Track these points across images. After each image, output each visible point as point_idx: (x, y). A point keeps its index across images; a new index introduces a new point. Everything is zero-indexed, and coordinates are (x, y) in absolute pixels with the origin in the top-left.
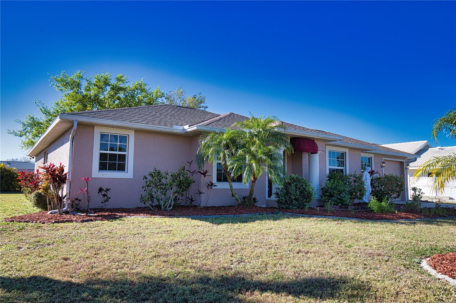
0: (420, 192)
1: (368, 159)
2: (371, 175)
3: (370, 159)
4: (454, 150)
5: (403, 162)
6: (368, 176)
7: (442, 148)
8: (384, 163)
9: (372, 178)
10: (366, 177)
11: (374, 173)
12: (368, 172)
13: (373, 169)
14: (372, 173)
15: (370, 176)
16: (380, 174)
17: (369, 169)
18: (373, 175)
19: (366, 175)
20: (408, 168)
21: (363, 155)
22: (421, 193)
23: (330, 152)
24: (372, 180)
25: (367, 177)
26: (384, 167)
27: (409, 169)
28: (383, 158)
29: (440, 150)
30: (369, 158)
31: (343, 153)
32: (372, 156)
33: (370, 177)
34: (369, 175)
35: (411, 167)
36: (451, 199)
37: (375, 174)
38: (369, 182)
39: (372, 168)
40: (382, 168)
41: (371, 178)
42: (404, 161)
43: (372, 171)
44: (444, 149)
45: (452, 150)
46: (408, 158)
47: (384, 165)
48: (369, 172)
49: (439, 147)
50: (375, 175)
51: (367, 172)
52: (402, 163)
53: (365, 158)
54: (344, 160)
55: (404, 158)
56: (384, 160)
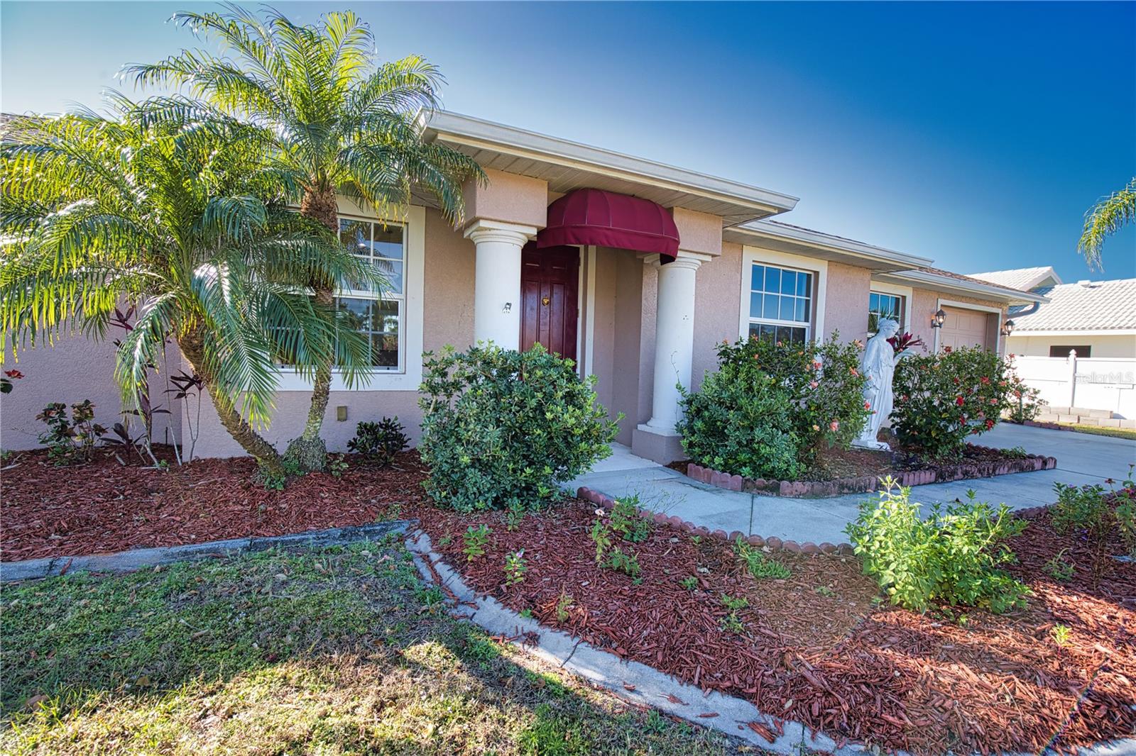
0: (1033, 399)
1: (894, 301)
2: (896, 350)
3: (899, 303)
4: (1130, 289)
5: (997, 315)
6: (886, 355)
7: (1093, 284)
8: (940, 314)
9: (901, 361)
10: (878, 356)
11: (911, 344)
12: (888, 340)
13: (907, 330)
14: (900, 343)
15: (893, 352)
16: (925, 347)
17: (893, 329)
18: (904, 349)
19: (878, 351)
20: (1009, 332)
21: (878, 287)
22: (1036, 400)
23: (757, 270)
24: (899, 368)
25: (882, 356)
26: (940, 327)
27: (1012, 334)
28: (942, 301)
29: (1088, 289)
30: (897, 300)
31: (809, 276)
32: (908, 292)
33: (895, 356)
34: (889, 349)
35: (1018, 330)
36: (1115, 416)
37: (913, 346)
38: (889, 374)
39: (902, 328)
40: (933, 330)
41: (897, 361)
42: (999, 311)
43: (902, 337)
44: (1100, 286)
45: (1123, 290)
46: (1011, 304)
47: (941, 320)
48: (891, 341)
49: (1087, 282)
50: (912, 352)
51: (885, 340)
52: (991, 318)
53: (885, 298)
54: (811, 299)
55: (1001, 303)
56: (942, 305)
